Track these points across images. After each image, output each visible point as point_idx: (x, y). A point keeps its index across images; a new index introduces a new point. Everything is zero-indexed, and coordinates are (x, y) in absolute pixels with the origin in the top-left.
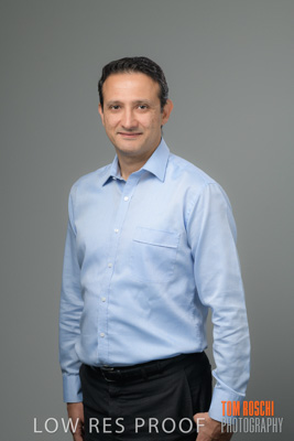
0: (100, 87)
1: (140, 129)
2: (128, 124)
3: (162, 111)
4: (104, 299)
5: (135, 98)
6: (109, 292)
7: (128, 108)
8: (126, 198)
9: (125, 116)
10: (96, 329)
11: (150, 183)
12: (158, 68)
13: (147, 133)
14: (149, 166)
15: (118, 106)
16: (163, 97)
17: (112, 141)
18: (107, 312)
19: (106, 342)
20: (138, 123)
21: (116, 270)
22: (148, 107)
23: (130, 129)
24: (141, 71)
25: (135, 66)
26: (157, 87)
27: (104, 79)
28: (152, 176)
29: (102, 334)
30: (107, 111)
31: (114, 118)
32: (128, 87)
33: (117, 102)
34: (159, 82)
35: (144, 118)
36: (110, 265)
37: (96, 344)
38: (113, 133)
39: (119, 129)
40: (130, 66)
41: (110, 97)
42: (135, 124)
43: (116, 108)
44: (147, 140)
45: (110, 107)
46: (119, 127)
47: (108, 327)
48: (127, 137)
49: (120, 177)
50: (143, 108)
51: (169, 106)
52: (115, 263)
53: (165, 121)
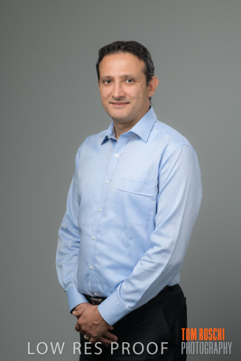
0: (98, 66)
1: (128, 99)
2: (116, 95)
3: (147, 85)
4: (94, 238)
5: (123, 73)
6: (98, 232)
7: (117, 81)
8: (116, 155)
9: (114, 88)
10: (87, 263)
11: (136, 143)
12: (145, 50)
13: (133, 103)
14: (136, 129)
15: (110, 80)
16: (149, 73)
17: (106, 109)
18: (96, 248)
19: (94, 273)
20: (125, 94)
21: (104, 214)
22: (134, 81)
23: (119, 99)
24: (129, 51)
25: (123, 47)
26: (142, 64)
27: (100, 59)
28: (138, 137)
29: (91, 267)
30: (102, 85)
31: (107, 90)
32: (120, 65)
33: (108, 77)
34: (145, 60)
35: (131, 90)
36: (100, 209)
37: (88, 275)
38: (106, 103)
39: (111, 99)
40: (119, 48)
41: (104, 74)
42: (122, 94)
43: (109, 82)
44: (133, 109)
45: (104, 82)
46: (111, 97)
47: (96, 261)
48: (117, 106)
49: (113, 137)
50: (130, 81)
51: (155, 82)
52: (104, 208)
53: (151, 94)
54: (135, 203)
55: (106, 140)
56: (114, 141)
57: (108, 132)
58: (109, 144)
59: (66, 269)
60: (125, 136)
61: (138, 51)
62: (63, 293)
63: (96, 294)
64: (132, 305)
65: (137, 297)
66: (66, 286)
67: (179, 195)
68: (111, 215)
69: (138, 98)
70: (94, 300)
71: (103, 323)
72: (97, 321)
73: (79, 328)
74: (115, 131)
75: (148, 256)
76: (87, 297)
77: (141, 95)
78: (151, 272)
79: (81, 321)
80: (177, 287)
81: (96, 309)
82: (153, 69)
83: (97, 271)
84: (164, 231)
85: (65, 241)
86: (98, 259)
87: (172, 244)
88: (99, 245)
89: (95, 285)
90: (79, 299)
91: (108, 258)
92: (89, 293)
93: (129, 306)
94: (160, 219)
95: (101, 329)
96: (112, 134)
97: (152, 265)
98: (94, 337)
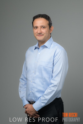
0: (33, 23)
1: (43, 34)
2: (39, 32)
3: (50, 29)
4: (32, 81)
5: (41, 25)
6: (33, 79)
7: (39, 28)
8: (39, 53)
9: (38, 30)
10: (29, 90)
11: (46, 49)
12: (49, 17)
13: (45, 35)
14: (46, 44)
15: (37, 27)
16: (50, 25)
17: (35, 37)
18: (32, 85)
19: (32, 94)
20: (42, 32)
21: (35, 74)
23: (40, 34)
24: (43, 17)
25: (41, 16)
26: (48, 22)
27: (33, 20)
28: (46, 47)
29: (31, 92)
30: (34, 29)
31: (36, 31)
32: (40, 22)
33: (36, 26)
34: (48, 20)
35: (44, 31)
37: (29, 94)
38: (35, 35)
39: (37, 34)
41: (35, 25)
42: (41, 32)
43: (36, 28)
44: (45, 37)
45: (35, 28)
46: (37, 33)
47: (32, 89)
48: (39, 36)
49: (38, 47)
50: (44, 28)
51: (52, 28)
52: (35, 71)
53: (51, 32)
54: (45, 70)
55: (36, 48)
56: (39, 48)
57: (37, 45)
58: (37, 49)
59: (22, 92)
60: (42, 47)
61: (47, 17)
62: (21, 101)
63: (32, 101)
64: (44, 104)
65: (46, 102)
66: (22, 98)
67: (60, 67)
68: (37, 74)
69: (46, 33)
70: (31, 103)
71: (34, 111)
72: (32, 110)
73: (26, 112)
74: (39, 45)
75: (50, 87)
76: (29, 102)
77: (47, 32)
78: (51, 93)
79: (27, 110)
80: (60, 98)
81: (32, 106)
82: (52, 24)
83: (33, 93)
84: (55, 79)
85: (22, 83)
86: (33, 89)
87: (58, 83)
88: (33, 84)
89: (32, 98)
90: (26, 103)
91: (36, 88)
92: (30, 101)
93: (43, 105)
94: (54, 75)
95: (34, 113)
96: (38, 46)
97: (51, 91)
98: (31, 115)
